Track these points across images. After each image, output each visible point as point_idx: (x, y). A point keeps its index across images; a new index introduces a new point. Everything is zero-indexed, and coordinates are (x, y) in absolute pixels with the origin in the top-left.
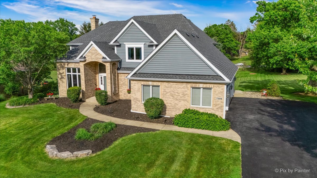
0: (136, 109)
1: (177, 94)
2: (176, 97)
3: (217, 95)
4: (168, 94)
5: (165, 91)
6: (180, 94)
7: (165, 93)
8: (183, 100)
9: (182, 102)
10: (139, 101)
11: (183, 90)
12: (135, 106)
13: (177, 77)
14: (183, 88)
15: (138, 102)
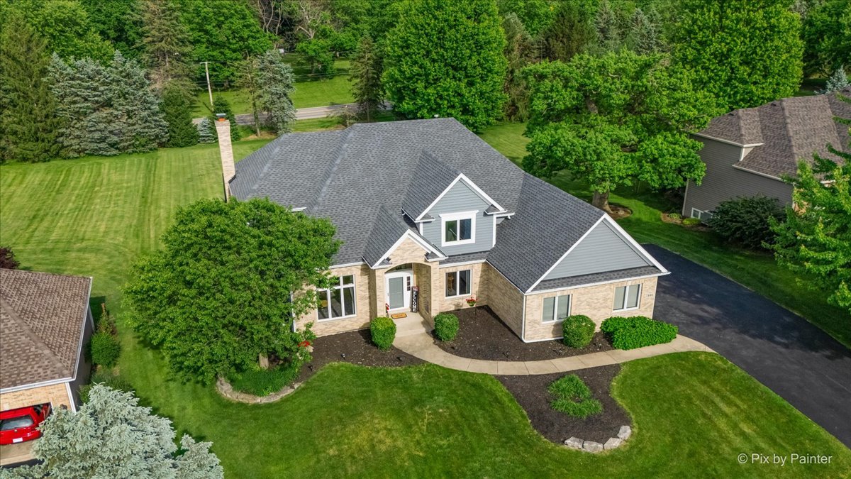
0: (532, 336)
1: (596, 301)
2: (593, 305)
3: (647, 291)
4: (583, 304)
5: (580, 301)
6: (601, 301)
7: (579, 303)
8: (604, 307)
9: (603, 310)
10: (539, 324)
11: (605, 293)
12: (530, 333)
13: (600, 278)
14: (606, 290)
15: (536, 325)
